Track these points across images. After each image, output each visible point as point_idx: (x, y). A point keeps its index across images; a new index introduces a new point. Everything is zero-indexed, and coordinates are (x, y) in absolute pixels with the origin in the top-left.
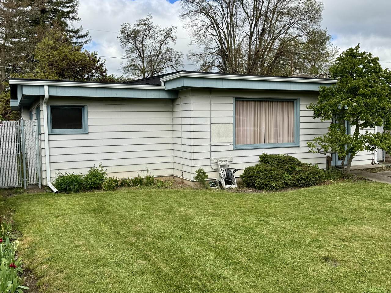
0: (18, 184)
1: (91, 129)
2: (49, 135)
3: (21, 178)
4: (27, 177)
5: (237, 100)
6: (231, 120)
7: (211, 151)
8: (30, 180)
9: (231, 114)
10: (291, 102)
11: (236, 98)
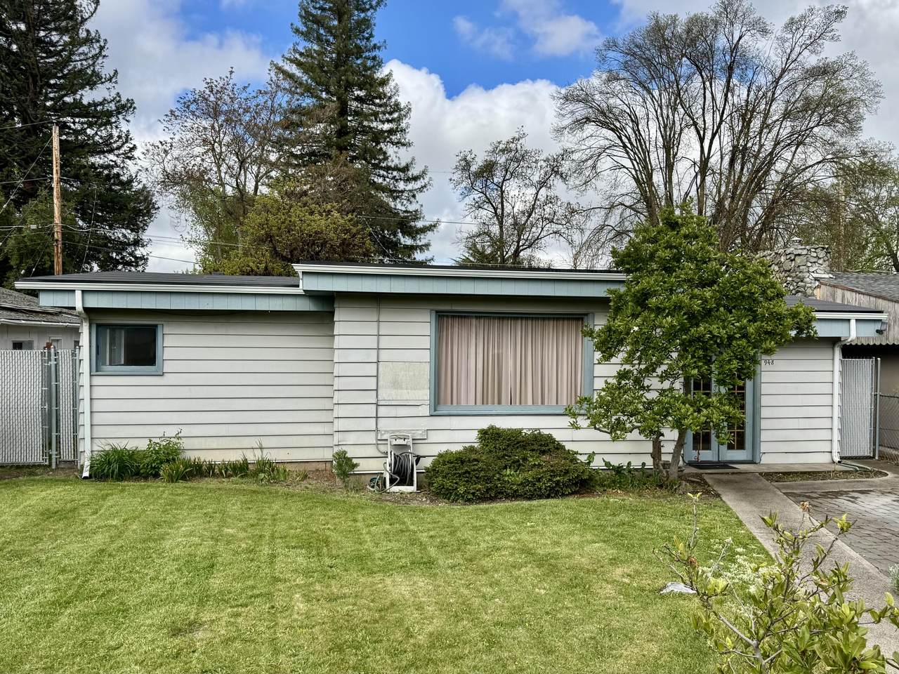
0: (41, 459)
1: (168, 367)
2: (91, 375)
3: (47, 449)
4: (58, 448)
5: (440, 316)
6: (426, 356)
7: (377, 415)
8: (62, 453)
9: (426, 342)
10: (578, 319)
11: (437, 312)
